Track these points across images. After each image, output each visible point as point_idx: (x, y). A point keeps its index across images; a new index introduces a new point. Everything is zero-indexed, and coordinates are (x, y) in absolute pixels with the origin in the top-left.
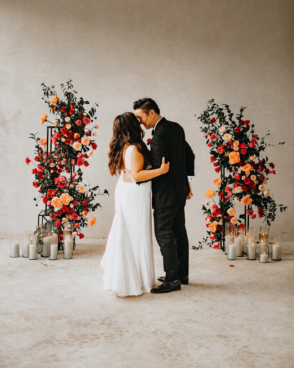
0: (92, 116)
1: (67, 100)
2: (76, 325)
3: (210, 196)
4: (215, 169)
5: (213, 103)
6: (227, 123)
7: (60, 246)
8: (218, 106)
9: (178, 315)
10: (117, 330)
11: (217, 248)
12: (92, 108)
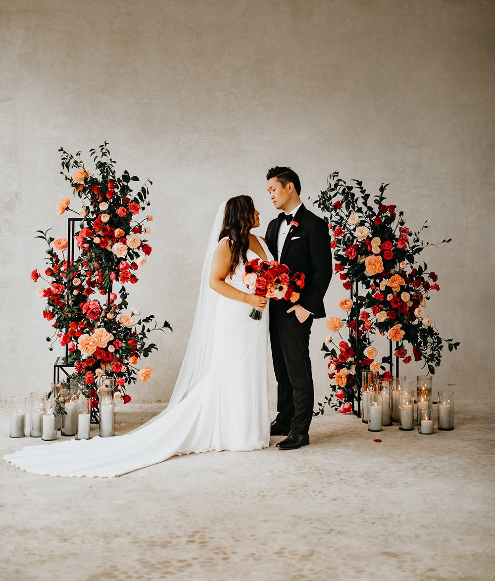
0: (142, 200)
1: (100, 174)
2: (148, 546)
3: (336, 329)
4: (344, 284)
5: (336, 178)
6: (360, 210)
8: (345, 183)
9: (311, 523)
10: (217, 551)
11: (347, 412)
12: (143, 188)
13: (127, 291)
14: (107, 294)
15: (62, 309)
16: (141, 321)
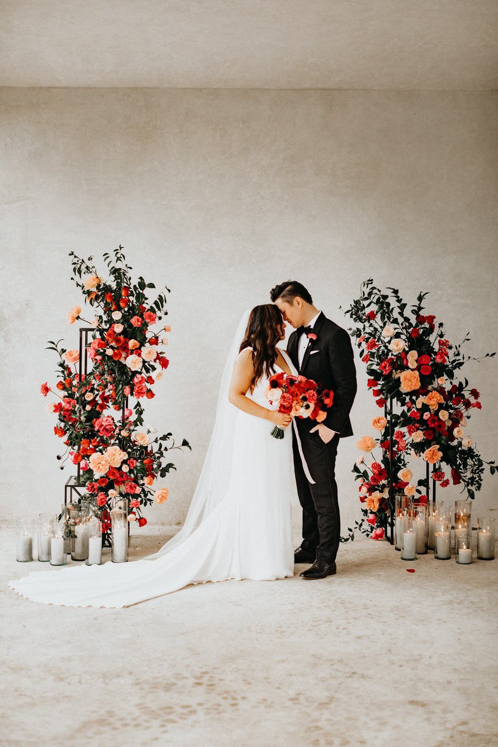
0: (159, 310)
1: (114, 281)
2: (151, 688)
3: (368, 449)
4: (377, 401)
5: (370, 286)
6: (395, 321)
8: (380, 291)
9: (332, 665)
10: (225, 695)
11: (379, 539)
12: (160, 296)
13: (142, 407)
14: (122, 410)
15: (73, 425)
16: (158, 439)
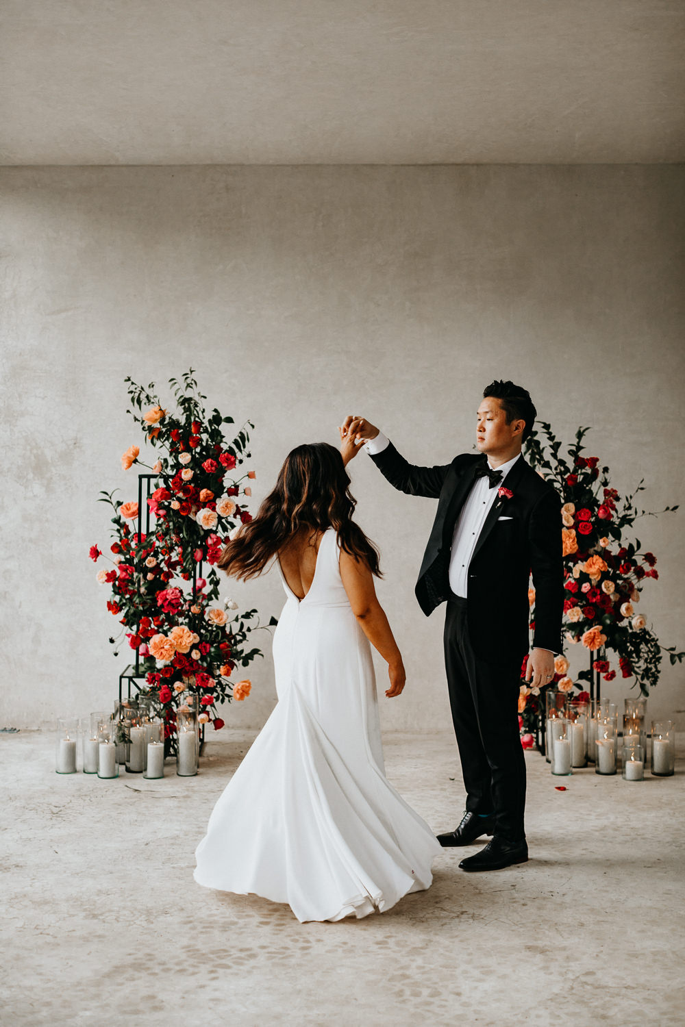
0: (241, 451)
1: (183, 414)
2: (204, 927)
6: (547, 465)
7: (170, 746)
10: (297, 937)
12: (241, 433)
13: (218, 579)
14: (192, 579)
15: (131, 599)
16: (239, 617)
